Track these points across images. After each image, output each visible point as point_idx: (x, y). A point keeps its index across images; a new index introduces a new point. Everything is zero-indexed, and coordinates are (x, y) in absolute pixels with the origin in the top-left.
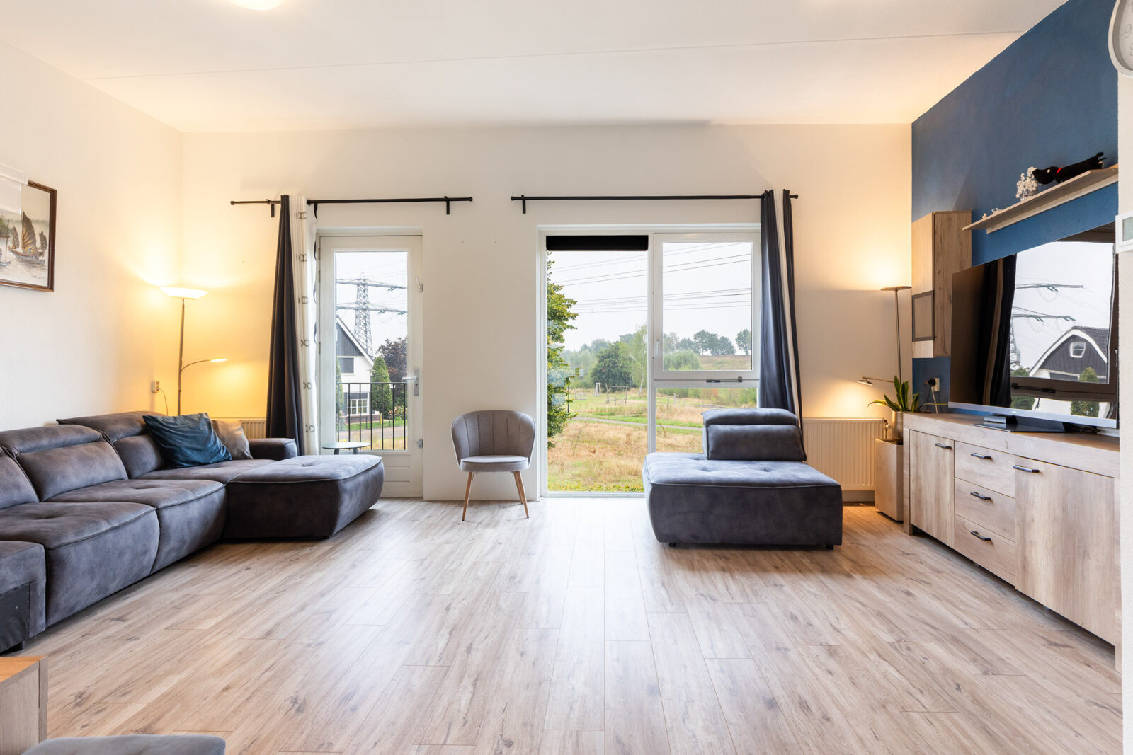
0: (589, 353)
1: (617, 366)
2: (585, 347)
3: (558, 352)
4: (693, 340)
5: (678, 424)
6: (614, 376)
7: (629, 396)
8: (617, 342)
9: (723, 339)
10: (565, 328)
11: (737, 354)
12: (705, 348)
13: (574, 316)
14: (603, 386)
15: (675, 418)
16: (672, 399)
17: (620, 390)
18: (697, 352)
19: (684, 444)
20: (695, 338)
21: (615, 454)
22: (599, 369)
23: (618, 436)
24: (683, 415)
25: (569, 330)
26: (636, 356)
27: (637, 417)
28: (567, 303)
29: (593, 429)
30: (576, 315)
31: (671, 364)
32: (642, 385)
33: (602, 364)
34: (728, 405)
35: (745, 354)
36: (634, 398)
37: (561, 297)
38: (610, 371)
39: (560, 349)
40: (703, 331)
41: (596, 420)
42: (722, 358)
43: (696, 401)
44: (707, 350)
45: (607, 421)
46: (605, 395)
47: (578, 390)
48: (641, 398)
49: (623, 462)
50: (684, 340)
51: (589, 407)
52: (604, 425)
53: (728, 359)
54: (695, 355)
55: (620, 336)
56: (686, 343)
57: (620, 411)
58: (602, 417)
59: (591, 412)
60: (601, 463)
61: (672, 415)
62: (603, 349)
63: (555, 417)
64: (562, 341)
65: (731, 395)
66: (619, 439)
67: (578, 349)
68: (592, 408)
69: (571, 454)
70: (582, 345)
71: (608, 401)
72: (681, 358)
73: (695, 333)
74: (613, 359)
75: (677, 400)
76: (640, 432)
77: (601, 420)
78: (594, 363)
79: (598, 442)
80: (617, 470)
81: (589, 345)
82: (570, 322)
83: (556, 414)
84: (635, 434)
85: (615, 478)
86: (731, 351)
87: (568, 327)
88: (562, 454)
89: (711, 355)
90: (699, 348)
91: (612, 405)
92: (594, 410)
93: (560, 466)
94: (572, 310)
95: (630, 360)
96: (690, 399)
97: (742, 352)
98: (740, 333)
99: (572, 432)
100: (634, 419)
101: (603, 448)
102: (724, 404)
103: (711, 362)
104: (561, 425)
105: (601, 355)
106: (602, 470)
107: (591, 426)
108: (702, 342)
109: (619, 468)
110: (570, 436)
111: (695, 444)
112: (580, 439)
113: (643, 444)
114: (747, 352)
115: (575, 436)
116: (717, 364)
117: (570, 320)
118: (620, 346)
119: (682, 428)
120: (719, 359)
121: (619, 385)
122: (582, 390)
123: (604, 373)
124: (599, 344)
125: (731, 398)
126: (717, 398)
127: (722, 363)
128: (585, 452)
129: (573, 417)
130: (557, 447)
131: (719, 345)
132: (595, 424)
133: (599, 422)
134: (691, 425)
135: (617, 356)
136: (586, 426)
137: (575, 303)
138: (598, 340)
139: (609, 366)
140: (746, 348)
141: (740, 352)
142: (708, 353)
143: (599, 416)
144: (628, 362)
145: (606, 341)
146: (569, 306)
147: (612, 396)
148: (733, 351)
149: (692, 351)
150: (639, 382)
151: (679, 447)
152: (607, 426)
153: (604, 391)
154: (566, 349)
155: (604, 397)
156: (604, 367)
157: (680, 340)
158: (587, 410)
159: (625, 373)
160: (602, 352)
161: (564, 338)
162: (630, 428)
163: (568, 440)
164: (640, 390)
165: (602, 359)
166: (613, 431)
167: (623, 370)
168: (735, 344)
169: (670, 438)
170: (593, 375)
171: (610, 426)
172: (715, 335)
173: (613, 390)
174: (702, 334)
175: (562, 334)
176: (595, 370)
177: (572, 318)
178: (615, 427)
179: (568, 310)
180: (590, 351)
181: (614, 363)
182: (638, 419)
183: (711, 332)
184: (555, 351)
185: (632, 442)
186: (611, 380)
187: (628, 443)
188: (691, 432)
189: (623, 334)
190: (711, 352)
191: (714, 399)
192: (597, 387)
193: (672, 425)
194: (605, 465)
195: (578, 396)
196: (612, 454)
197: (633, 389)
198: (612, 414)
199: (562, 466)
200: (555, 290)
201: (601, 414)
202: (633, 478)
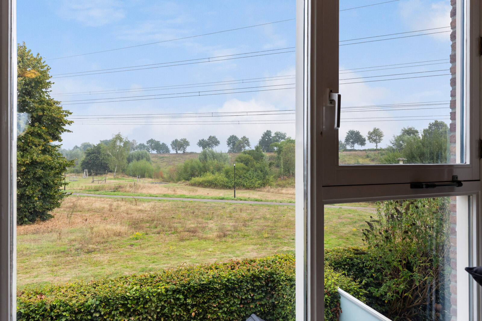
0: (79, 151)
1: (99, 159)
2: (76, 147)
3: (57, 148)
4: (146, 144)
5: (142, 195)
6: (97, 165)
7: (107, 178)
8: (99, 144)
9: (163, 144)
10: (63, 132)
11: (171, 153)
12: (153, 149)
13: (70, 123)
14: (89, 172)
15: (140, 191)
16: (136, 179)
17: (101, 174)
18: (148, 151)
19: (149, 209)
20: (147, 143)
21: (101, 219)
22: (86, 161)
23: (102, 206)
24: (145, 189)
25: (66, 133)
26: (112, 153)
27: (114, 191)
28: (64, 113)
29: (83, 202)
30: (71, 122)
31: (134, 158)
32: (116, 171)
33: (89, 157)
34: (169, 182)
35: (176, 153)
36: (111, 179)
37: (59, 108)
38: (94, 162)
39: (59, 146)
40: (152, 140)
41: (86, 195)
42: (163, 155)
43: (150, 180)
44: (154, 150)
45: (94, 195)
46: (91, 177)
47: (71, 174)
48: (115, 179)
49: (108, 227)
50: (140, 144)
51: (80, 186)
52: (91, 198)
53: (166, 155)
54: (148, 153)
55: (100, 141)
56: (142, 146)
57: (103, 188)
58: (89, 192)
59: (81, 189)
60: (92, 228)
61: (138, 189)
62: (89, 148)
63: (55, 196)
64: (61, 140)
65: (170, 176)
66: (104, 208)
67: (71, 148)
68: (82, 187)
69: (68, 222)
70: (74, 146)
71: (93, 182)
72: (140, 155)
73: (148, 140)
74: (97, 155)
75: (139, 180)
76: (119, 202)
77: (90, 195)
78: (83, 157)
79: (88, 211)
80: (105, 233)
81: (79, 146)
82: (67, 127)
83: (55, 194)
84: (115, 204)
85: (103, 240)
86: (167, 151)
87: (65, 131)
88: (60, 223)
89: (156, 153)
90: (150, 149)
91: (96, 184)
92: (84, 188)
93: (58, 235)
94: (69, 118)
95: (108, 155)
96: (146, 179)
97: (174, 152)
98: (173, 141)
99: (68, 205)
100: (113, 193)
101: (92, 216)
102: (167, 182)
103: (157, 157)
104: (59, 201)
105: (88, 152)
106: (93, 233)
107: (82, 199)
108: (151, 145)
109: (106, 231)
110: (67, 208)
111: (156, 208)
112: (75, 210)
113: (121, 210)
114: (177, 152)
115: (70, 207)
116: (160, 158)
117: (67, 125)
118: (102, 147)
119: (145, 198)
120: (162, 156)
121: (100, 171)
122: (74, 174)
123: (90, 163)
124: (85, 146)
125: (170, 177)
126: (163, 178)
127: (163, 157)
128: (79, 220)
129: (68, 195)
130: (55, 217)
131: (161, 148)
132: (86, 198)
133: (88, 196)
134: (151, 196)
135: (99, 153)
136: (79, 199)
137: (71, 113)
138: (85, 143)
139: (93, 159)
140: (176, 150)
141: (173, 152)
142: (155, 152)
143: (87, 192)
144: (106, 156)
145: (91, 143)
146: (65, 116)
147: (96, 178)
148: (169, 151)
149: (146, 151)
150: (114, 169)
151: (146, 211)
152: (94, 199)
153: (90, 175)
154: (62, 147)
155: (90, 179)
156: (90, 160)
157: (138, 144)
158: (79, 188)
159: (105, 163)
160: (89, 150)
161: (62, 138)
162: (110, 200)
163: (65, 210)
164: (115, 174)
165: (89, 154)
166: (98, 203)
167: (103, 161)
168: (170, 147)
169: (139, 206)
170: (82, 164)
171: (96, 199)
172: (159, 142)
173: (96, 174)
174: (151, 141)
175: (60, 135)
176: (84, 161)
177: (69, 124)
178: (100, 199)
179: (65, 118)
180: (80, 150)
181: (97, 157)
182: (115, 193)
183: (156, 140)
184: (54, 147)
185: (113, 210)
186: (95, 168)
187: (111, 210)
188: (152, 200)
189: (102, 140)
190: (157, 152)
191: (161, 178)
192: (85, 173)
193: (139, 196)
194: (95, 229)
195: (71, 179)
196: (99, 220)
197: (109, 173)
198: (98, 190)
199: (60, 234)
200: (54, 104)
201: (89, 190)
202: (117, 238)
